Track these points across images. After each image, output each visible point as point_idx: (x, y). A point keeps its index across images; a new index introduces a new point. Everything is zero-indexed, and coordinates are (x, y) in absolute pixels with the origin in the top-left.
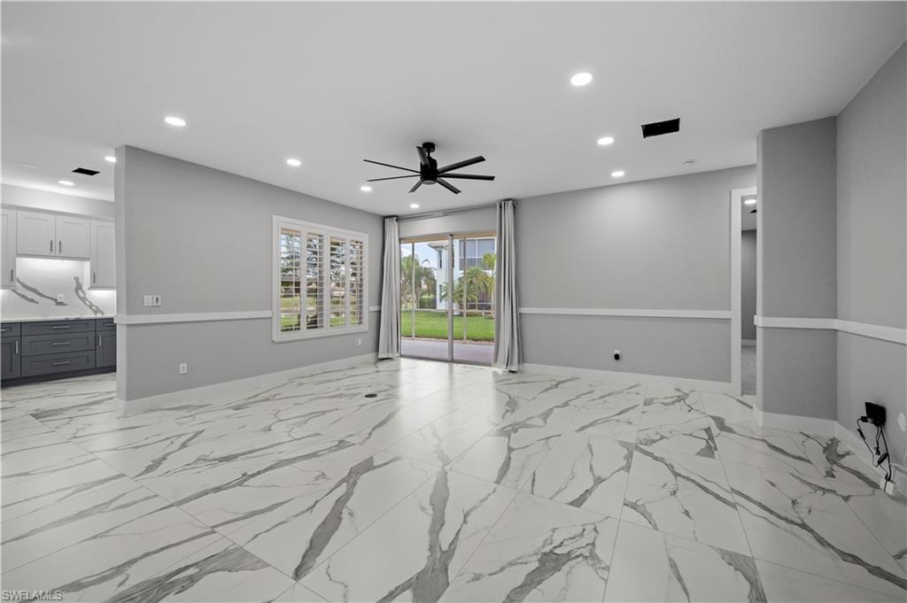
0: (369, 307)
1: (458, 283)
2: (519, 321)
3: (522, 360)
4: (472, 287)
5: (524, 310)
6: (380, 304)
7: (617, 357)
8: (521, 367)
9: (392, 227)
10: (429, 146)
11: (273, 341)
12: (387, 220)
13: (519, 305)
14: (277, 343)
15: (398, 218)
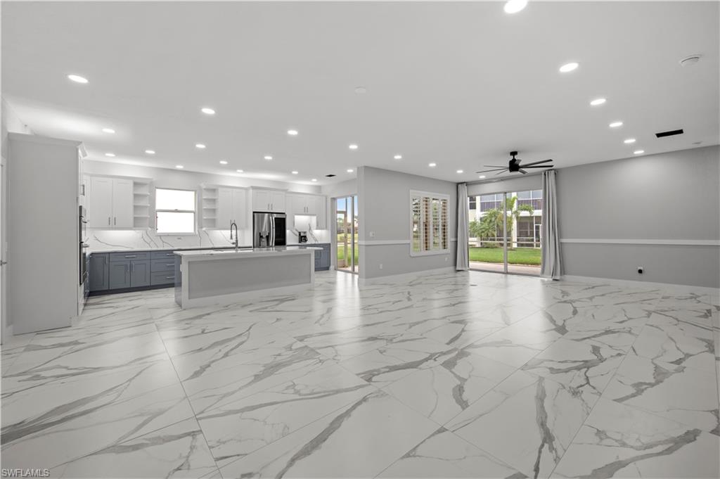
0: (450, 239)
1: (479, 222)
2: (560, 250)
3: (563, 272)
4: (491, 224)
5: (564, 241)
6: (457, 237)
7: (640, 271)
8: (563, 277)
9: (463, 190)
10: (514, 153)
11: (410, 256)
12: (460, 186)
13: (560, 237)
14: (414, 257)
15: (467, 184)
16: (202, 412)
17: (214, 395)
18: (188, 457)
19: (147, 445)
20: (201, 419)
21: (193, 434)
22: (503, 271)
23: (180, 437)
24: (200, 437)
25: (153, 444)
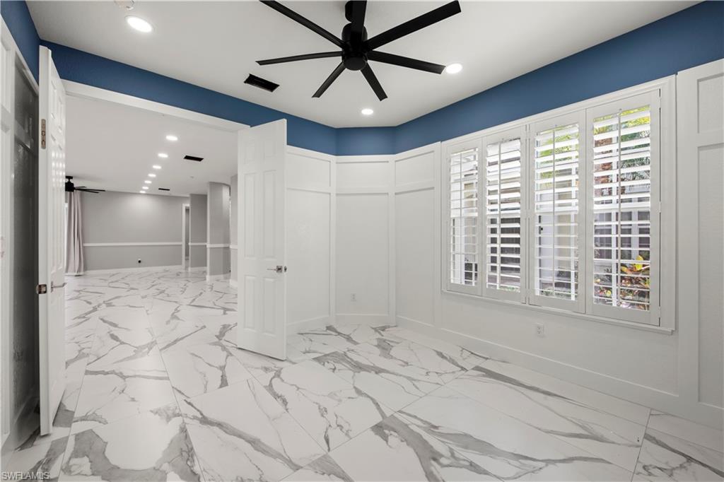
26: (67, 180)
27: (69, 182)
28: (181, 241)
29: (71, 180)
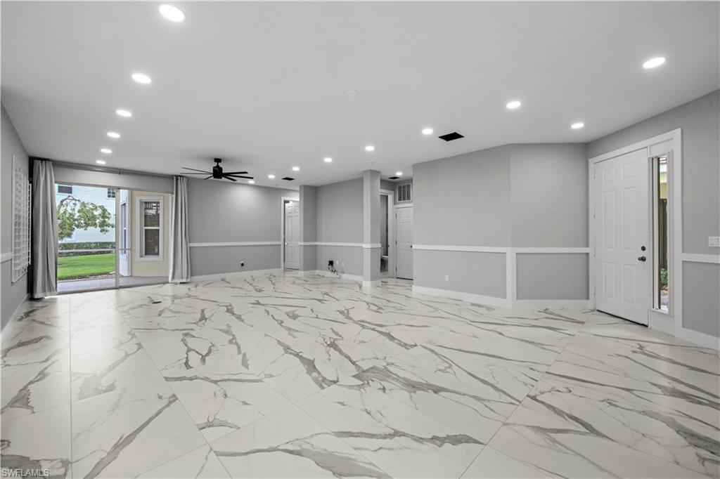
2: (190, 252)
7: (242, 265)
12: (39, 163)
15: (54, 163)
16: (512, 403)
17: (486, 406)
18: (549, 392)
19: (567, 415)
20: (518, 401)
21: (534, 398)
22: (114, 286)
23: (543, 403)
24: (532, 394)
25: (563, 412)
26: (215, 164)
27: (218, 166)
28: (279, 240)
29: (219, 164)
